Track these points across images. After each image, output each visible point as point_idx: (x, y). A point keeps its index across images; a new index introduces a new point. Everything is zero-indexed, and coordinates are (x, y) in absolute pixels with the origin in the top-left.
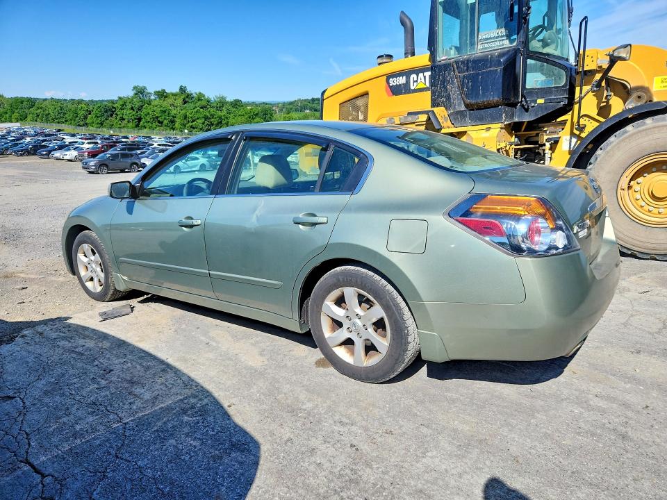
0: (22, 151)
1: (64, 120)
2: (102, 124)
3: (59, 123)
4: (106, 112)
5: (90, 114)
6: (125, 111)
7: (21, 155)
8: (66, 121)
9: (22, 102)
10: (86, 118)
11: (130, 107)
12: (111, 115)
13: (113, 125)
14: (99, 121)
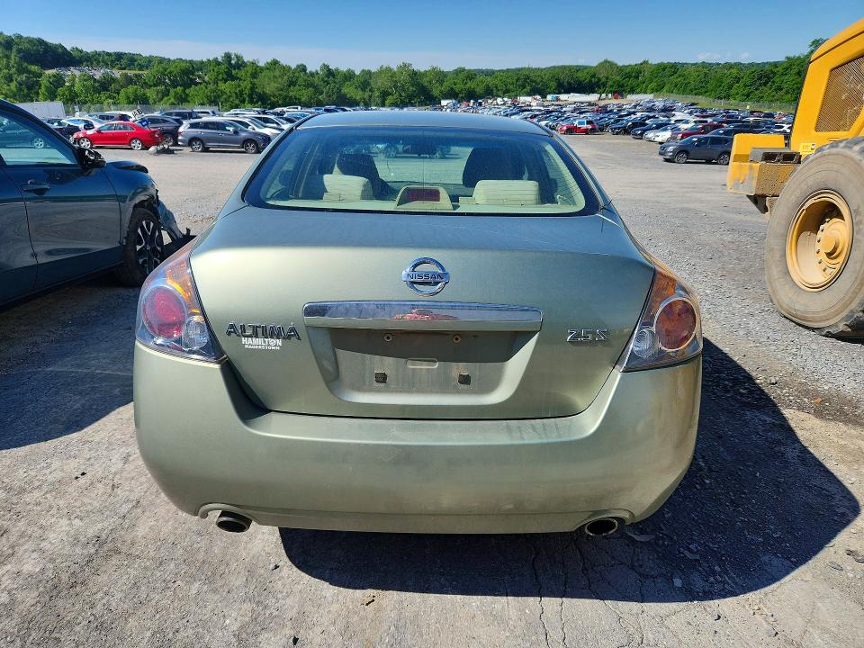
0: (619, 128)
1: (703, 90)
2: (748, 96)
3: (696, 94)
4: (760, 79)
5: (738, 82)
6: (787, 77)
7: (617, 134)
8: (706, 92)
9: (664, 69)
10: (730, 87)
11: (797, 70)
12: (765, 84)
13: (762, 97)
14: (745, 92)
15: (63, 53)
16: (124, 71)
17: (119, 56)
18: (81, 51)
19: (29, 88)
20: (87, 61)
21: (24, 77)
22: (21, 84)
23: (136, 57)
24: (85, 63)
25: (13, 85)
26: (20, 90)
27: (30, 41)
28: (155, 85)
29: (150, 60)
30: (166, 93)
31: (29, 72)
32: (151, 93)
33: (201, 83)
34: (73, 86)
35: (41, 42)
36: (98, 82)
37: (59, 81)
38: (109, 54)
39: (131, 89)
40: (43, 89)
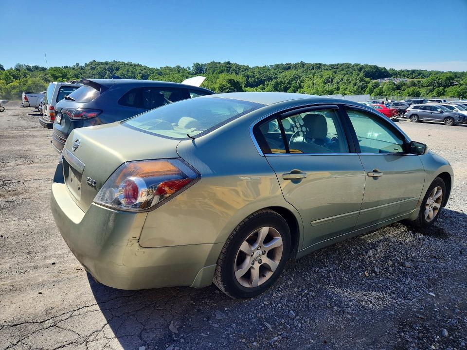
15: (384, 72)
16: (413, 79)
17: (413, 72)
18: (394, 70)
19: (362, 89)
20: (395, 75)
21: (361, 84)
22: (359, 87)
23: (423, 72)
24: (393, 76)
25: (356, 87)
26: (358, 89)
27: (371, 67)
28: (427, 86)
29: (430, 73)
30: (431, 91)
31: (365, 81)
32: (423, 91)
33: (456, 85)
34: (382, 88)
35: (376, 67)
36: (396, 85)
37: (377, 85)
38: (408, 71)
39: (412, 88)
40: (368, 88)
